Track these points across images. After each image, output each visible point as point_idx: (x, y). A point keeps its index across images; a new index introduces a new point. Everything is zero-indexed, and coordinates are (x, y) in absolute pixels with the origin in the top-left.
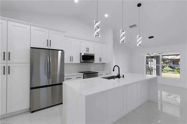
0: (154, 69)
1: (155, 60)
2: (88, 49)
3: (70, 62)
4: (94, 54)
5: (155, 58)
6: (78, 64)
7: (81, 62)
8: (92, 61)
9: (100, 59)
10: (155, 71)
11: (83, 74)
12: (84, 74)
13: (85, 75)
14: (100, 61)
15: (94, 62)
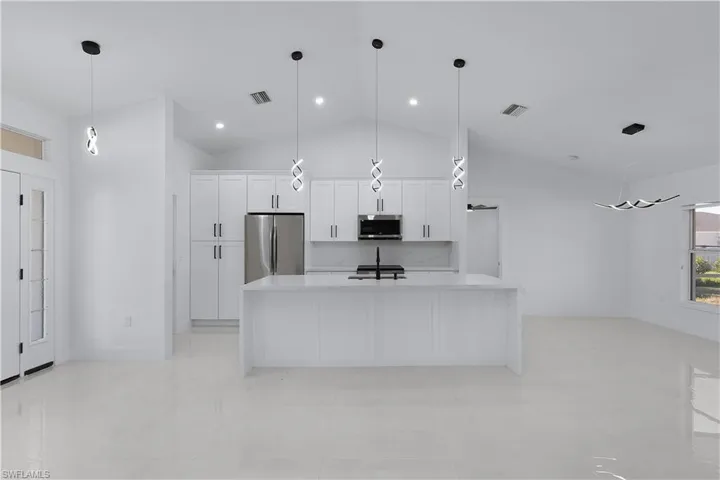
2: (380, 204)
3: (331, 240)
7: (360, 239)
8: (395, 236)
9: (426, 230)
14: (426, 234)
15: (403, 240)
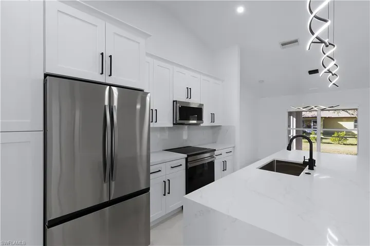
1: (295, 119)
2: (189, 92)
3: (152, 125)
4: (203, 105)
5: (295, 116)
6: (169, 128)
7: (175, 124)
11: (185, 156)
12: (188, 156)
14: (213, 121)
15: (201, 125)
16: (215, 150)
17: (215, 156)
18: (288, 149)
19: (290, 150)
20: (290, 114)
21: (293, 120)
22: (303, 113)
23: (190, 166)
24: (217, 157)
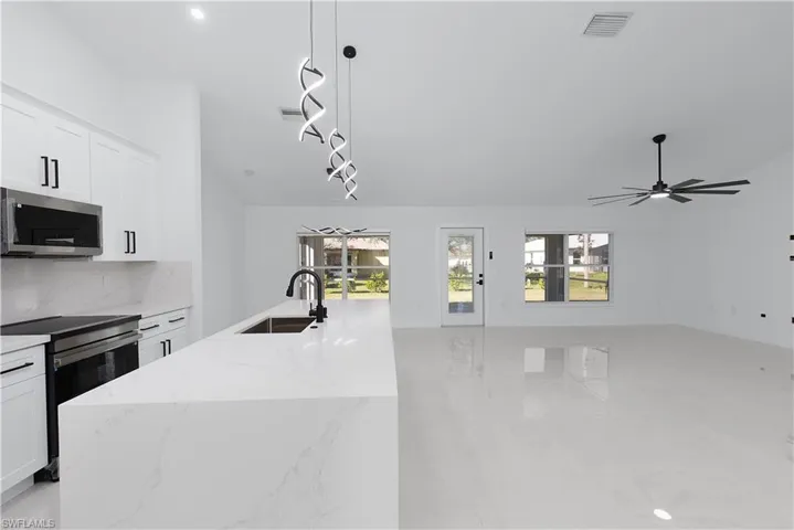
0: (310, 283)
1: (312, 250)
4: (100, 208)
5: (312, 244)
10: (312, 287)
11: (47, 338)
12: (55, 337)
13: (58, 346)
14: (131, 247)
15: (95, 258)
16: (139, 317)
17: (140, 332)
18: (288, 295)
19: (291, 295)
20: (304, 240)
21: (310, 253)
22: (325, 239)
23: (59, 361)
24: (146, 334)
